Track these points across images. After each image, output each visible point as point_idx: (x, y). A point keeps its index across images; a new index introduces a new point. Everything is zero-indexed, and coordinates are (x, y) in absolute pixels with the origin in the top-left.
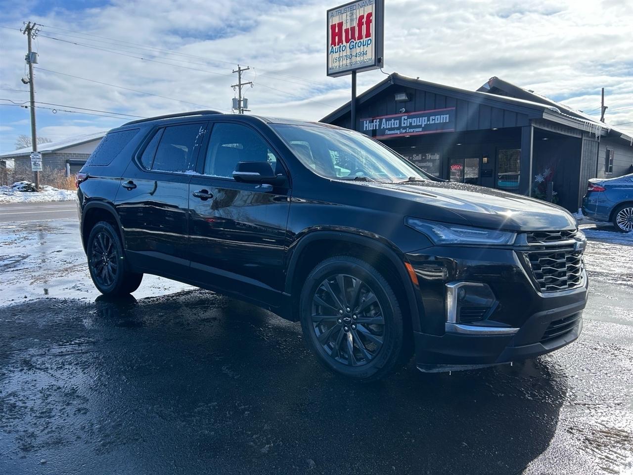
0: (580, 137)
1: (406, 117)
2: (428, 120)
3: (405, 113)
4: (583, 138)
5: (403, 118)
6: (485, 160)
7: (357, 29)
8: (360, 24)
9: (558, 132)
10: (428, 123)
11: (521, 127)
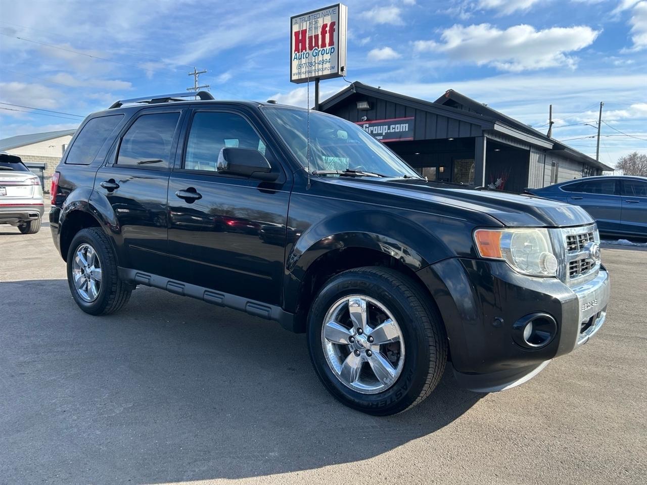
0: (528, 149)
1: (367, 125)
2: (389, 129)
3: (366, 121)
4: (531, 150)
5: (364, 126)
6: (442, 169)
7: (320, 36)
8: (324, 33)
9: (508, 143)
10: (389, 131)
11: (475, 137)
